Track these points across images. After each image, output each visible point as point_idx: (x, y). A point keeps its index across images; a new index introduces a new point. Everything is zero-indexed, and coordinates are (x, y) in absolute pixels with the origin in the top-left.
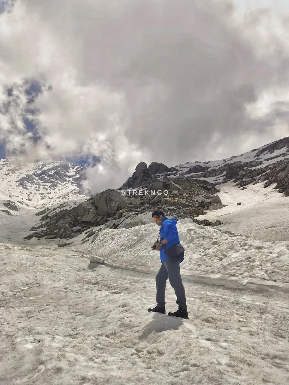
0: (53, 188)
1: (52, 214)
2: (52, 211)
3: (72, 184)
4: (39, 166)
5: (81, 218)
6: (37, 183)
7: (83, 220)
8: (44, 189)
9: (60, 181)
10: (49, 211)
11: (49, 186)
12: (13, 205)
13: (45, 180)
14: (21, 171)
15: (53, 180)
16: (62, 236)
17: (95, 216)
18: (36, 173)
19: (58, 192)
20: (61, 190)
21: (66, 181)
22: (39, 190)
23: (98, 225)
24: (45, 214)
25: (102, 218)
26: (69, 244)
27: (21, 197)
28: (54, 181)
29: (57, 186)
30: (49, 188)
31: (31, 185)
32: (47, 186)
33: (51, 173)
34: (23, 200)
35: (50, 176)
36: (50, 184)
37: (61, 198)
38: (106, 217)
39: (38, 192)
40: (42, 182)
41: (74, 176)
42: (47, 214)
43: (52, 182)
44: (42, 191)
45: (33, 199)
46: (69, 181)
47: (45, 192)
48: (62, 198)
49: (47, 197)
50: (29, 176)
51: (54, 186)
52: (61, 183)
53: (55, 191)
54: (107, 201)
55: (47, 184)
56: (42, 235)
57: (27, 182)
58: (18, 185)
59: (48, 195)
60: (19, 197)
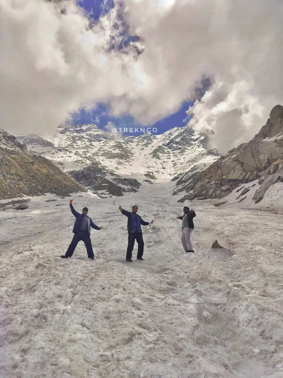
0: (181, 154)
1: (185, 178)
2: (184, 175)
3: (199, 146)
4: (166, 136)
5: (226, 177)
6: (167, 151)
7: (230, 178)
8: (174, 156)
9: (187, 146)
10: (182, 176)
11: (178, 153)
12: (152, 175)
13: (174, 148)
14: (152, 144)
15: (180, 146)
16: (212, 196)
17: (242, 173)
18: (165, 143)
19: (187, 157)
20: (189, 155)
21: (192, 144)
22: (170, 158)
23: (248, 182)
24: (179, 179)
25: (251, 174)
26: (224, 203)
27: (156, 167)
28: (182, 147)
29: (185, 151)
30: (178, 155)
31: (163, 155)
32: (176, 153)
33: (178, 140)
34: (158, 170)
35: (177, 143)
36: (178, 151)
37: (190, 162)
38: (255, 172)
39: (170, 160)
40: (171, 150)
41: (199, 138)
42: (181, 179)
43: (180, 148)
44: (172, 158)
45: (166, 167)
46: (195, 144)
47: (175, 159)
48: (192, 162)
49: (178, 163)
50: (160, 147)
51: (182, 152)
52: (188, 148)
53: (184, 156)
54: (254, 155)
55: (176, 151)
56: (193, 197)
57: (159, 153)
58: (153, 157)
59: (178, 161)
60: (155, 167)
